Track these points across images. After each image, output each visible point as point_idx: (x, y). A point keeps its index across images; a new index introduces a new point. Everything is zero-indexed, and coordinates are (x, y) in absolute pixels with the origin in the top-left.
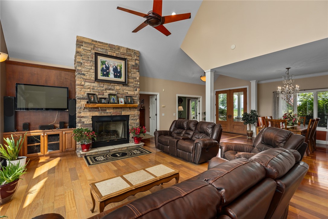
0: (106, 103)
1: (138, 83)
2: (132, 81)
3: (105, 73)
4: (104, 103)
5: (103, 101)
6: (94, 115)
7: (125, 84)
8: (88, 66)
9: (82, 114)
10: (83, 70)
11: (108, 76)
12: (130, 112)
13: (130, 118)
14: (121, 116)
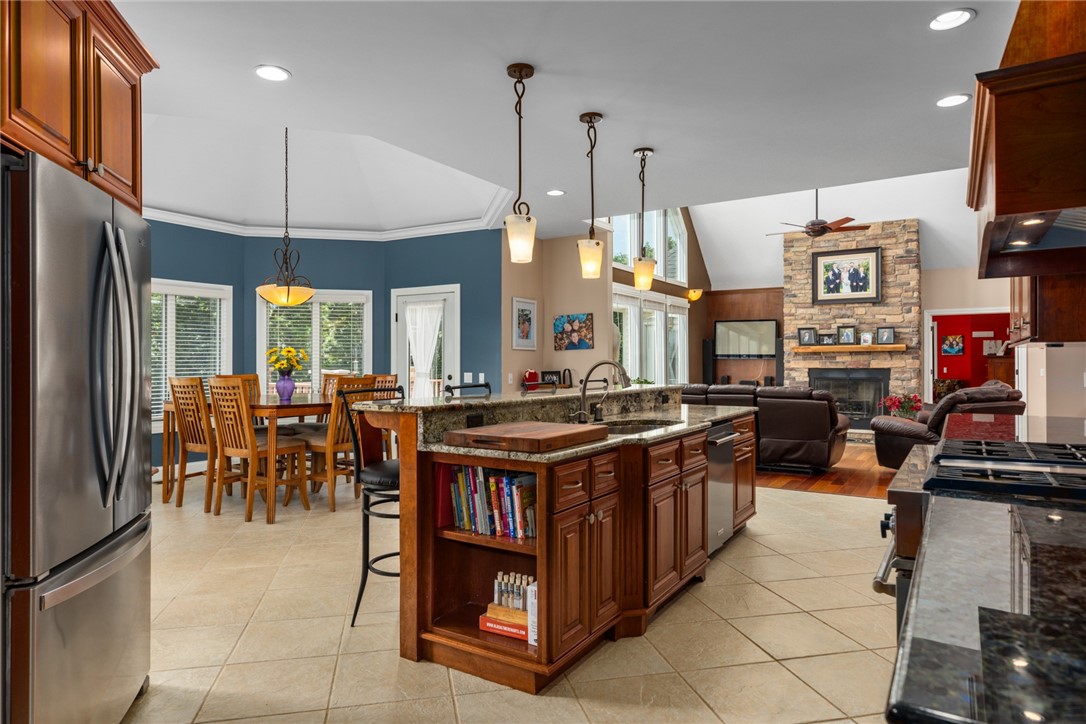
0: (831, 344)
1: (916, 294)
2: (898, 291)
3: (832, 286)
4: (828, 344)
5: (826, 340)
6: (812, 366)
7: (879, 300)
8: (803, 278)
9: (792, 365)
10: (794, 288)
11: (839, 292)
12: (891, 363)
13: (893, 376)
14: (868, 370)
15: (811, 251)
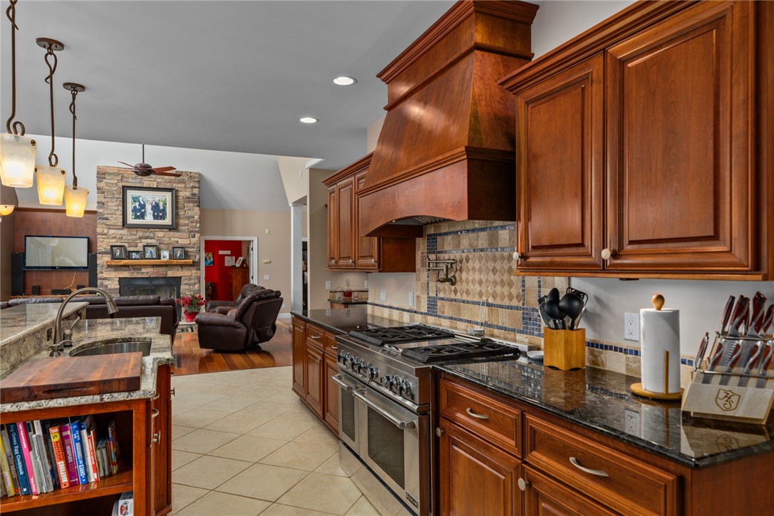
0: (138, 259)
1: (198, 225)
2: (187, 222)
3: (138, 214)
4: (135, 259)
5: (134, 255)
6: (122, 276)
7: (174, 228)
8: (114, 206)
9: (105, 275)
10: (106, 212)
11: (143, 218)
12: (182, 273)
13: (183, 282)
14: (165, 278)
15: (121, 184)
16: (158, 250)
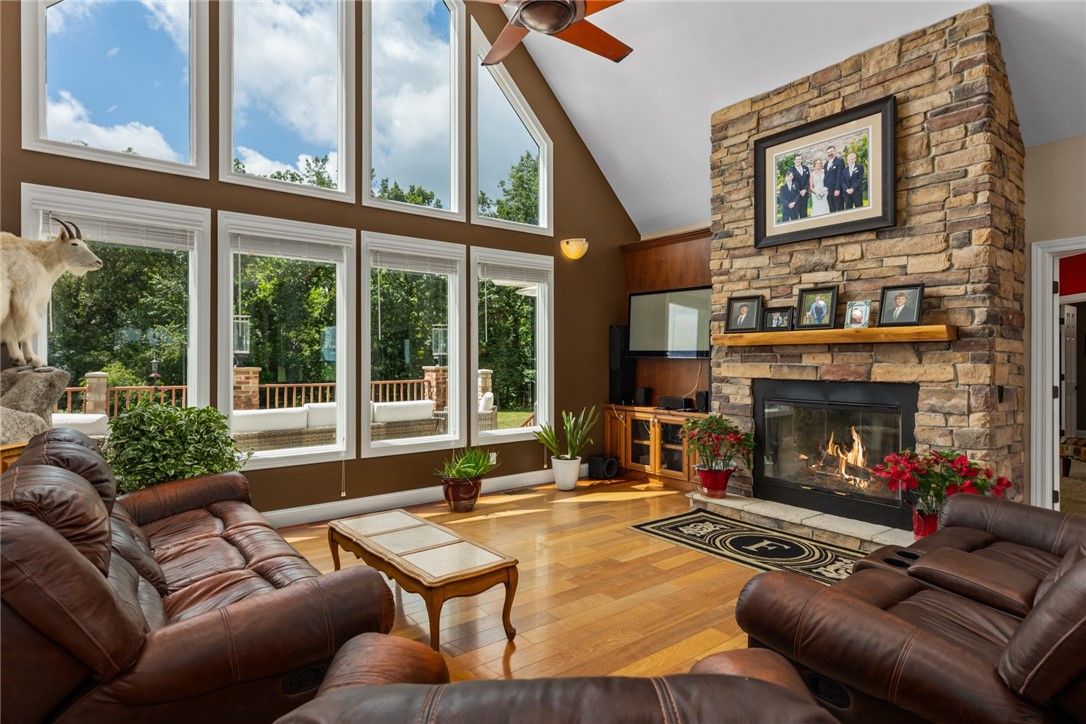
1: (982, 197)
2: (937, 195)
3: (792, 205)
4: (779, 329)
5: (777, 319)
7: (893, 221)
8: (740, 199)
9: (723, 371)
10: (726, 219)
11: (804, 215)
12: (920, 369)
13: (925, 401)
14: (867, 385)
15: (752, 140)
16: (840, 302)
